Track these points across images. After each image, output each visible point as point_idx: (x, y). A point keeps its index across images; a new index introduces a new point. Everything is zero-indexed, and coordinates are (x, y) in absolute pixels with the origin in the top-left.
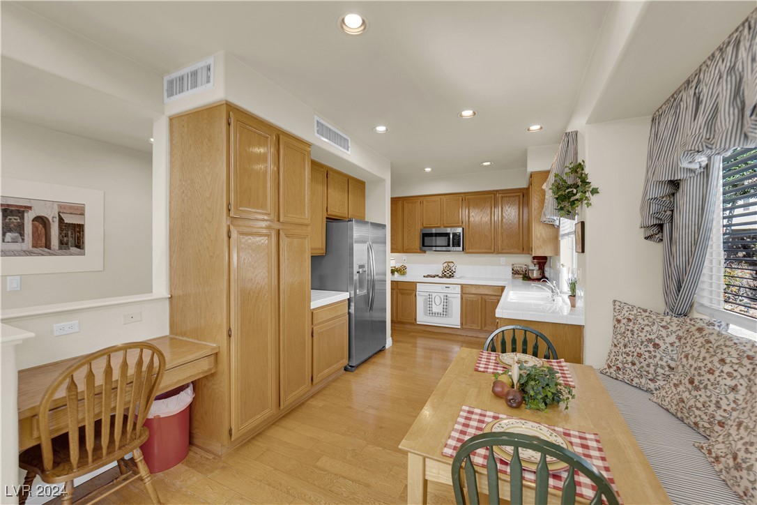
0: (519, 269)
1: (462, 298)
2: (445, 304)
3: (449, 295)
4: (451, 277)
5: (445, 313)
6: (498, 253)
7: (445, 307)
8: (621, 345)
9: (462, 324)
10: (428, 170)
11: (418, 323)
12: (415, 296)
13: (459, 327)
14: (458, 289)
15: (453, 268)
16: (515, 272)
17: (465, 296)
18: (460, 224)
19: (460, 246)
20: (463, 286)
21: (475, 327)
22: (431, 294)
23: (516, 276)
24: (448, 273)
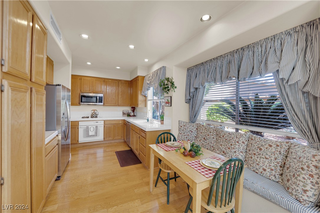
0: (125, 112)
1: (104, 127)
2: (96, 130)
3: (98, 126)
4: (96, 117)
5: (96, 135)
6: (119, 106)
7: (96, 132)
8: (183, 133)
9: (104, 138)
10: (89, 63)
11: (79, 142)
12: (78, 128)
13: (103, 140)
14: (102, 123)
15: (97, 113)
16: (124, 114)
17: (106, 125)
18: (102, 92)
19: (102, 103)
20: (105, 121)
21: (110, 138)
22: (88, 126)
23: (124, 115)
24: (94, 115)
